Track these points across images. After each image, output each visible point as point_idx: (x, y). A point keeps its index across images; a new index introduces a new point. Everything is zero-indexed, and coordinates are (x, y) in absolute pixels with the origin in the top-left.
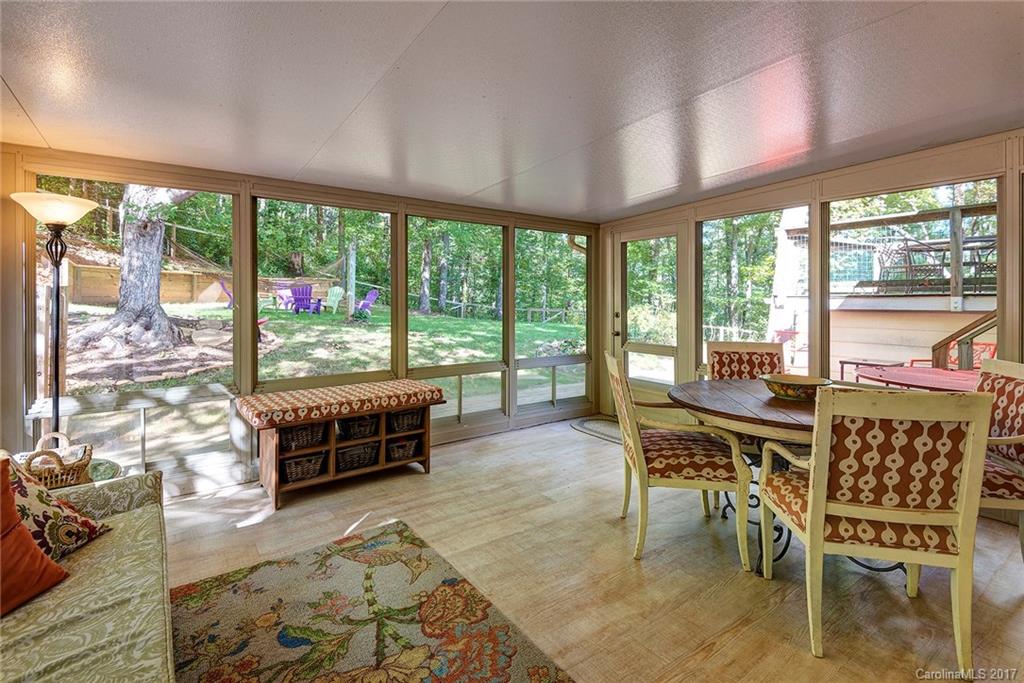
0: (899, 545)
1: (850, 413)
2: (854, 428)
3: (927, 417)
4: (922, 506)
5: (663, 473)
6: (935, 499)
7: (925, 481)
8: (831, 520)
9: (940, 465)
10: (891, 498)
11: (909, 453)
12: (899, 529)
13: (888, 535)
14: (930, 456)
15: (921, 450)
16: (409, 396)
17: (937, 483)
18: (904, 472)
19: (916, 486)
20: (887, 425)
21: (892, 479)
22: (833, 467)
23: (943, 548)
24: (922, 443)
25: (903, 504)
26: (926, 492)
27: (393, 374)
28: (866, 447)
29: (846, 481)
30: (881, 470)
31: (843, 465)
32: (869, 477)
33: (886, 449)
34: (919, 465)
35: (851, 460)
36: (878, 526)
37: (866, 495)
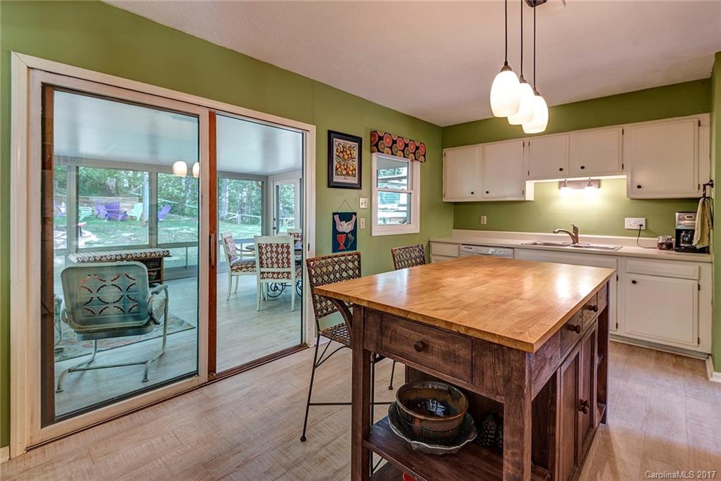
0: (278, 278)
1: (263, 243)
2: (264, 247)
3: (280, 243)
4: (283, 267)
5: (236, 270)
6: (286, 265)
7: (282, 260)
8: (262, 273)
9: (285, 255)
10: (275, 265)
11: (277, 252)
12: (278, 273)
13: (275, 276)
14: (282, 253)
15: (280, 252)
16: (152, 253)
17: (285, 260)
18: (277, 258)
19: (280, 261)
20: (271, 244)
21: (275, 260)
22: (260, 258)
23: (288, 278)
24: (280, 250)
25: (279, 267)
26: (283, 263)
27: (150, 246)
28: (267, 252)
29: (264, 262)
30: (272, 258)
31: (263, 257)
32: (269, 260)
33: (272, 252)
34: (280, 255)
35: (264, 256)
36: (273, 273)
37: (270, 265)
